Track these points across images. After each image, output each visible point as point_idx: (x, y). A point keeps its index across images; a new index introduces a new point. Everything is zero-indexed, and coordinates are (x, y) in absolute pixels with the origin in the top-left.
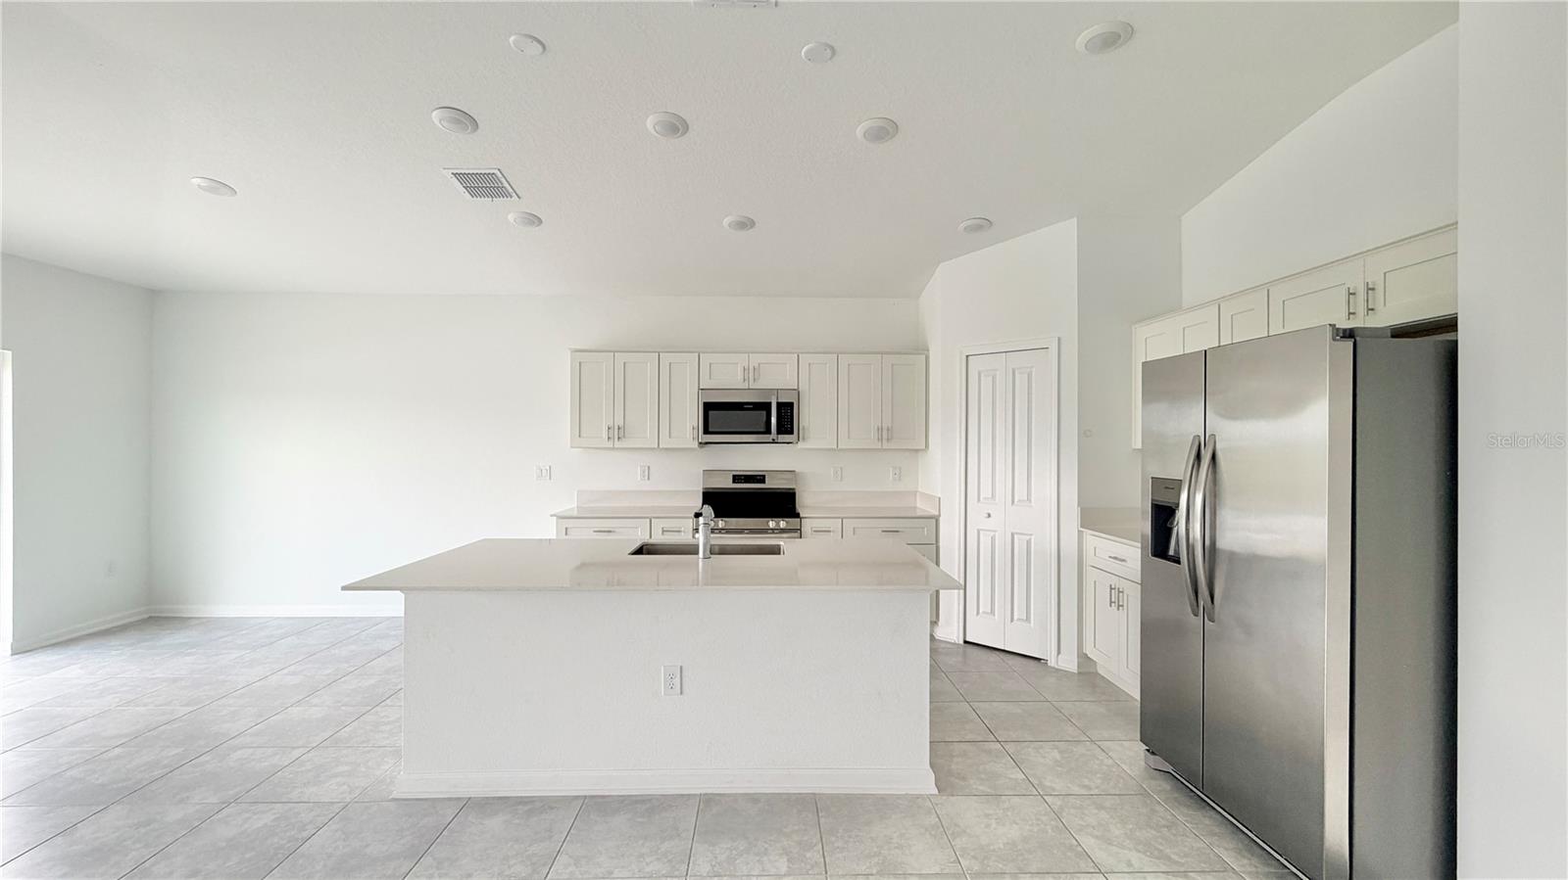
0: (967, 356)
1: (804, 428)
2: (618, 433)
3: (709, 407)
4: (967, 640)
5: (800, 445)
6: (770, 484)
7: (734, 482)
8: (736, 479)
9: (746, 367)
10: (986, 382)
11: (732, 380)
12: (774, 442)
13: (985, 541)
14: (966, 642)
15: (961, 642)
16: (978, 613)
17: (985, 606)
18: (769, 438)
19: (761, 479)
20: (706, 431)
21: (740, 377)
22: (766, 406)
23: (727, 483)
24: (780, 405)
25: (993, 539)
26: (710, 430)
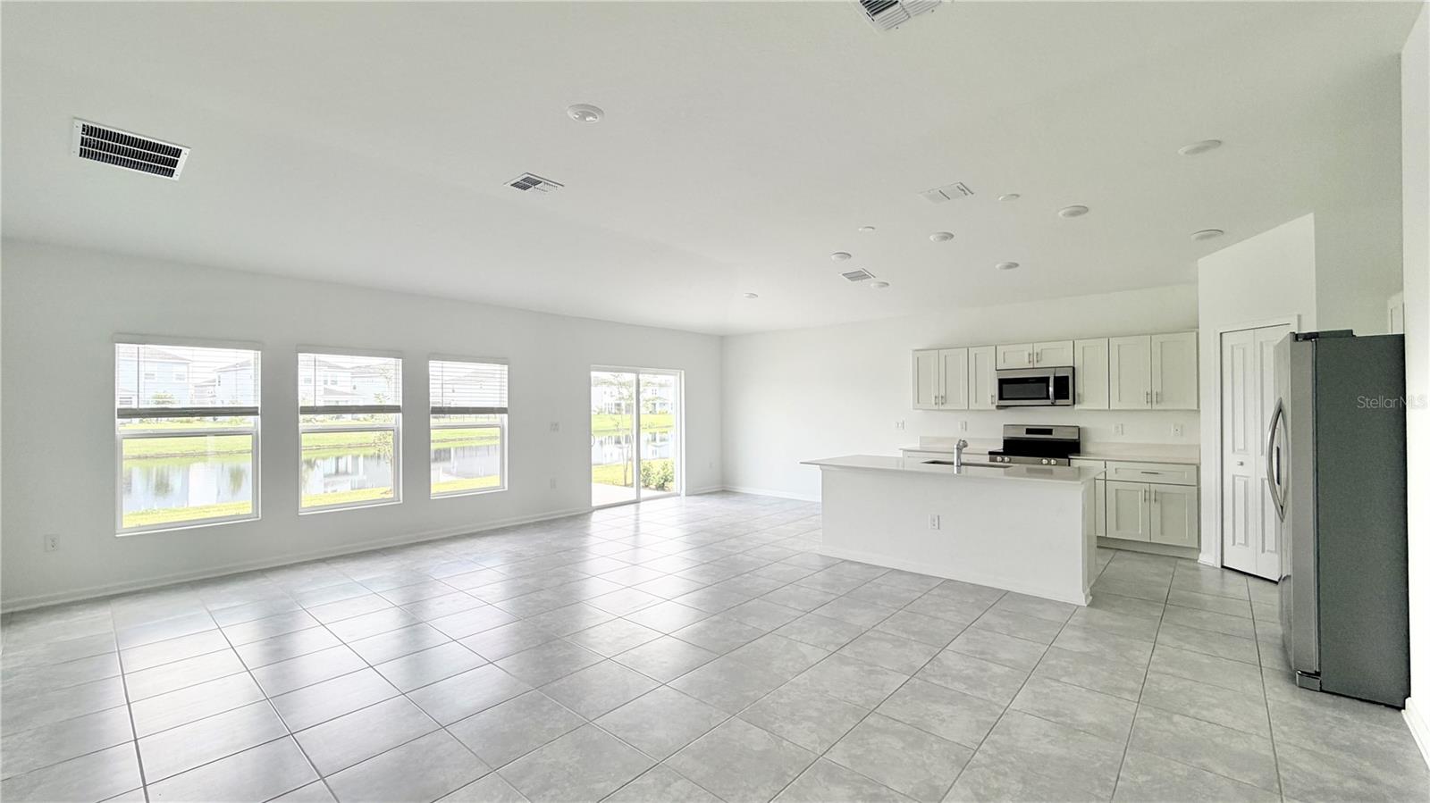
0: (1221, 334)
1: (1079, 395)
2: (942, 400)
3: (1002, 382)
4: (1225, 565)
5: (1077, 407)
6: (1055, 436)
7: (1027, 433)
8: (1029, 431)
9: (1031, 352)
10: (1238, 354)
11: (1019, 361)
12: (1053, 405)
13: (1240, 484)
14: (1223, 567)
15: (1219, 567)
16: (1234, 544)
17: (1240, 538)
18: (1049, 402)
19: (1049, 432)
20: (1001, 398)
21: (1027, 361)
22: (1046, 380)
23: (1022, 434)
24: (1056, 379)
25: (1246, 483)
26: (1005, 397)
